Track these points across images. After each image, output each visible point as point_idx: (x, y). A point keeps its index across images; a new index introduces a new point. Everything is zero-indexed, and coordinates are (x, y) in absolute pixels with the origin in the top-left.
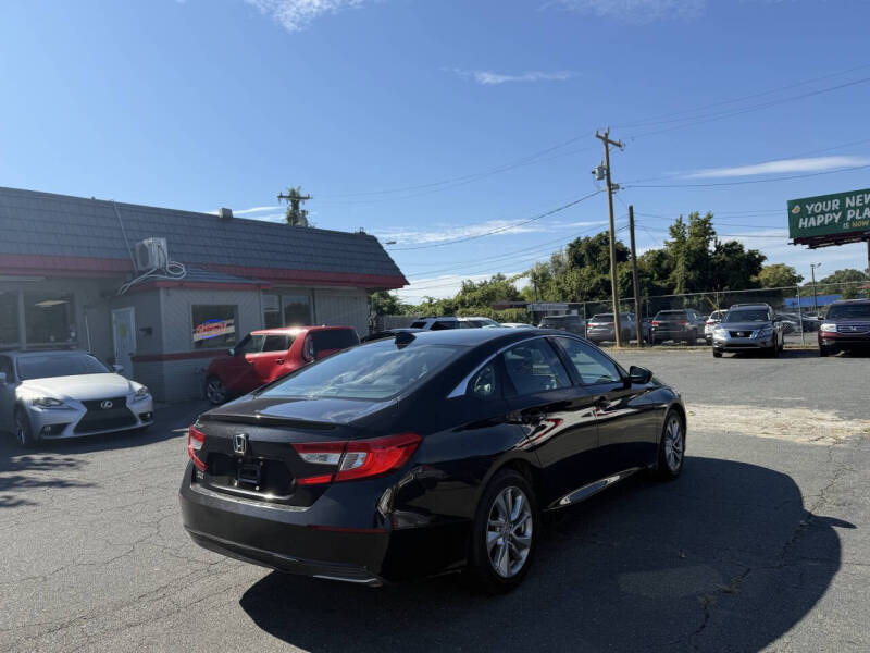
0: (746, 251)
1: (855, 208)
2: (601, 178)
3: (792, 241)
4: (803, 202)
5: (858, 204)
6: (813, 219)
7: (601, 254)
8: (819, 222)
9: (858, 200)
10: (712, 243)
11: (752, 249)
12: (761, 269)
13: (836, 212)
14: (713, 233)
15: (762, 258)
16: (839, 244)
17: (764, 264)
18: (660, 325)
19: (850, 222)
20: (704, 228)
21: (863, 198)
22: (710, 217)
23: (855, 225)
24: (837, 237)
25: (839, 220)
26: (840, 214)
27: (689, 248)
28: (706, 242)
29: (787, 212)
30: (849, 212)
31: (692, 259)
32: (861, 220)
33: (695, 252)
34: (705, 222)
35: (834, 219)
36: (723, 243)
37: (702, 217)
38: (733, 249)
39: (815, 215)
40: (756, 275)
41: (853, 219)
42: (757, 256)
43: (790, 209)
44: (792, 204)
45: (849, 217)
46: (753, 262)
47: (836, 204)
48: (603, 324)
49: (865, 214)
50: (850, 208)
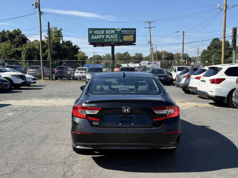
0: (73, 45)
1: (108, 34)
2: (36, 8)
3: (89, 43)
4: (93, 30)
5: (109, 33)
6: (96, 36)
7: (16, 39)
8: (98, 38)
9: (109, 32)
10: (61, 40)
11: (75, 45)
12: (78, 52)
13: (103, 35)
14: (62, 36)
15: (79, 49)
16: (103, 46)
17: (79, 50)
18: (58, 72)
19: (107, 39)
20: (59, 34)
21: (111, 31)
22: (61, 30)
23: (108, 40)
24: (102, 44)
25: (104, 38)
26: (104, 36)
27: (53, 41)
28: (59, 40)
29: (88, 32)
30: (107, 35)
31: (55, 46)
32: (110, 39)
33: (55, 43)
34: (59, 32)
35: (102, 37)
36: (65, 41)
37: (58, 29)
38: (69, 43)
39: (97, 35)
40: (77, 55)
41: (108, 38)
42: (77, 47)
43: (89, 31)
44: (89, 30)
45: (107, 37)
46: (76, 49)
47: (103, 32)
48: (34, 70)
49: (111, 37)
50: (107, 34)
